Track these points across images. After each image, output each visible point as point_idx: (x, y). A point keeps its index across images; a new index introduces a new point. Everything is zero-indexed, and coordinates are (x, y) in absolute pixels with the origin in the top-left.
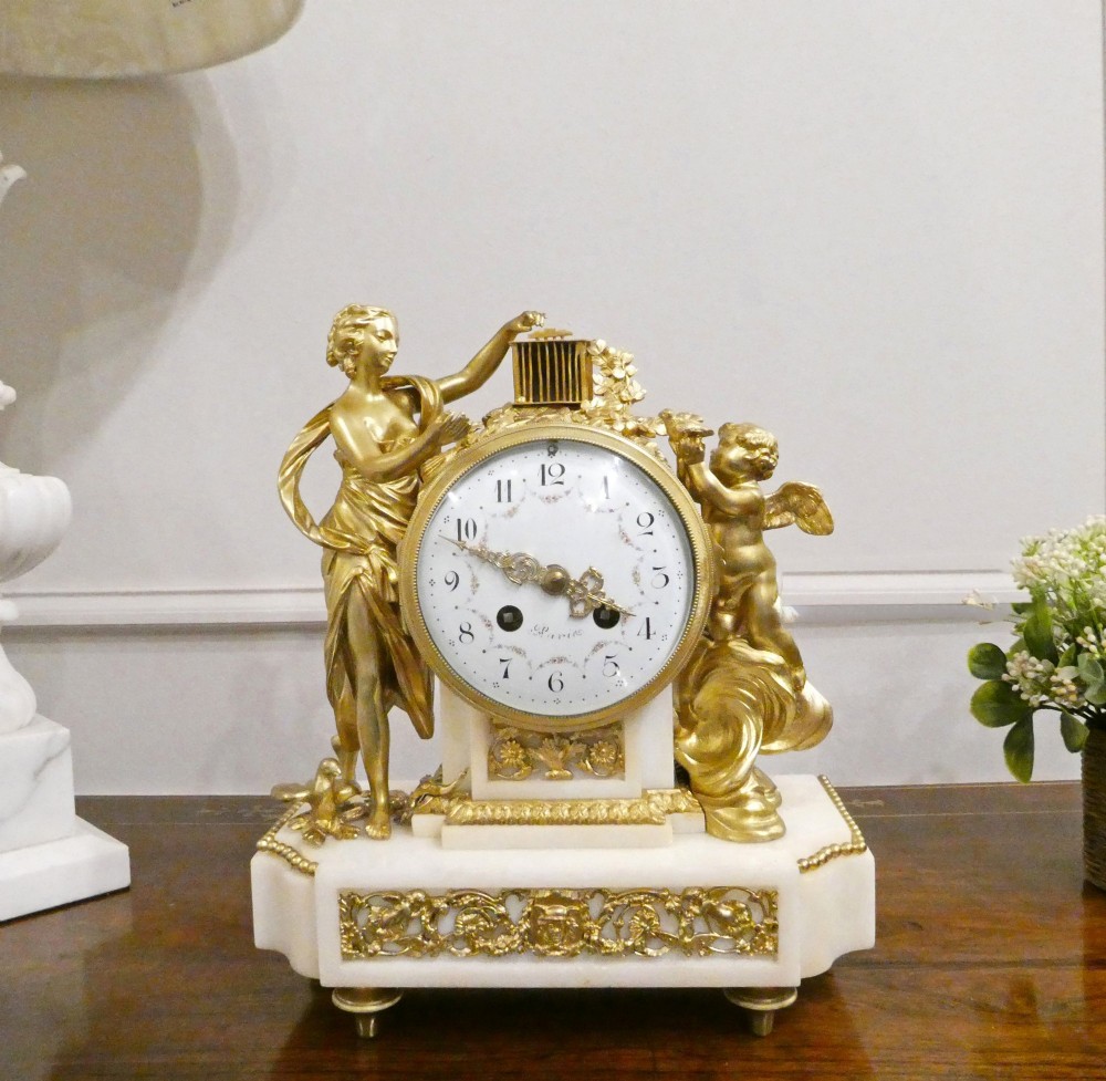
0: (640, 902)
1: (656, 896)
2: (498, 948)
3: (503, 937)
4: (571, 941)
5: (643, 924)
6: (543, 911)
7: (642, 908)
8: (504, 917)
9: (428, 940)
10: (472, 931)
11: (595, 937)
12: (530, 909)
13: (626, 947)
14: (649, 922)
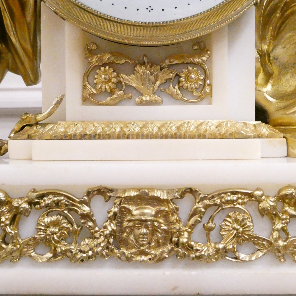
0: (232, 202)
1: (250, 196)
2: (81, 251)
3: (87, 241)
4: (158, 245)
5: (235, 225)
6: (130, 211)
7: (234, 209)
8: (87, 217)
9: (7, 244)
10: (53, 233)
11: (184, 240)
12: (116, 210)
13: (217, 251)
14: (241, 223)
